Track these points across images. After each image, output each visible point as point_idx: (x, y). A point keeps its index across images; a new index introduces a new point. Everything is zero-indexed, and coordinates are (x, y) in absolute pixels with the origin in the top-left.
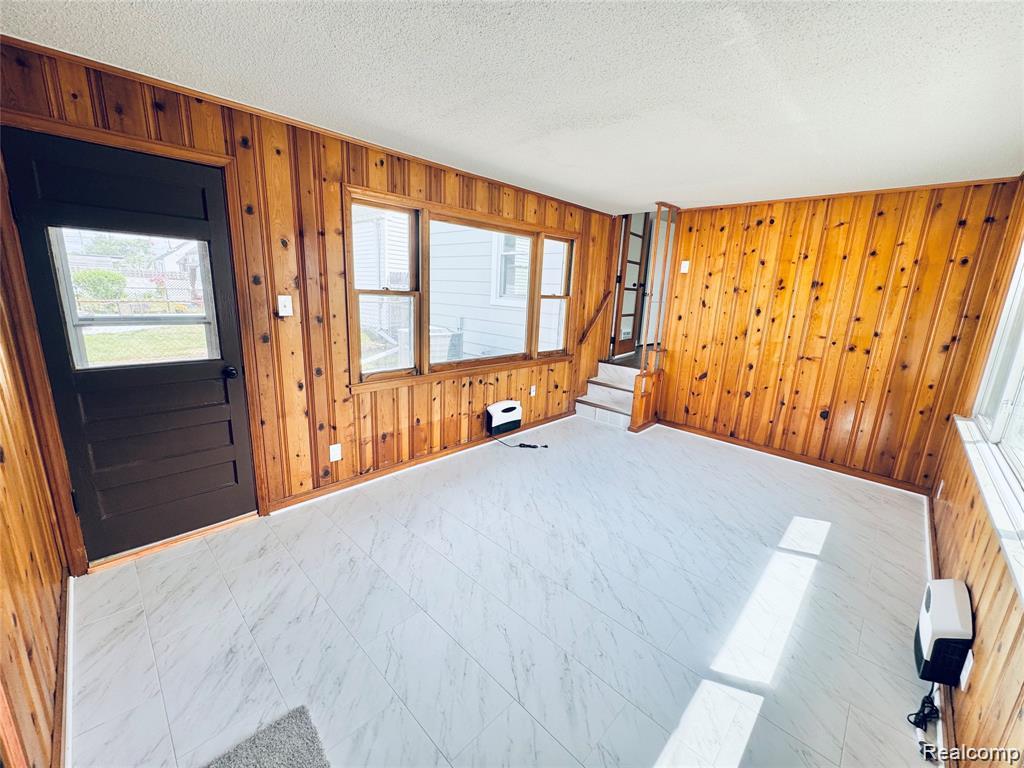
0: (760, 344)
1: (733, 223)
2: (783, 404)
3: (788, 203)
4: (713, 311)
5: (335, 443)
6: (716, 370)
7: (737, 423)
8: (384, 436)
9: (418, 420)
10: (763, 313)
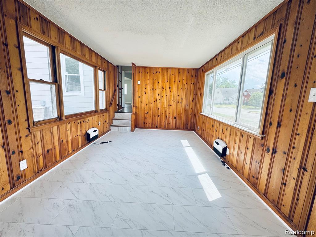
0: (160, 103)
1: (150, 71)
2: (167, 117)
3: (162, 68)
4: (148, 95)
5: (23, 160)
6: (151, 111)
7: (157, 123)
8: (48, 151)
9: (62, 141)
10: (160, 95)
